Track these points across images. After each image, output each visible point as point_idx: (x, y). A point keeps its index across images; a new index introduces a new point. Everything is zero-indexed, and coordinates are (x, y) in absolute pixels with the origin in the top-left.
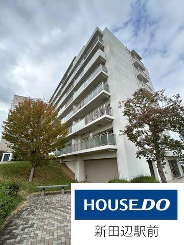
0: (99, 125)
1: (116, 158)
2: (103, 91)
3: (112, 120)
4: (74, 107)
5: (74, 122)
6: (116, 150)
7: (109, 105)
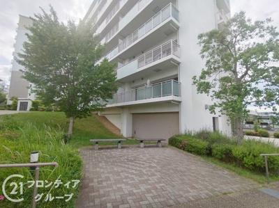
0: (157, 69)
1: (178, 113)
2: (171, 18)
3: (179, 63)
4: (120, 41)
5: (119, 64)
6: (180, 102)
7: (176, 41)
